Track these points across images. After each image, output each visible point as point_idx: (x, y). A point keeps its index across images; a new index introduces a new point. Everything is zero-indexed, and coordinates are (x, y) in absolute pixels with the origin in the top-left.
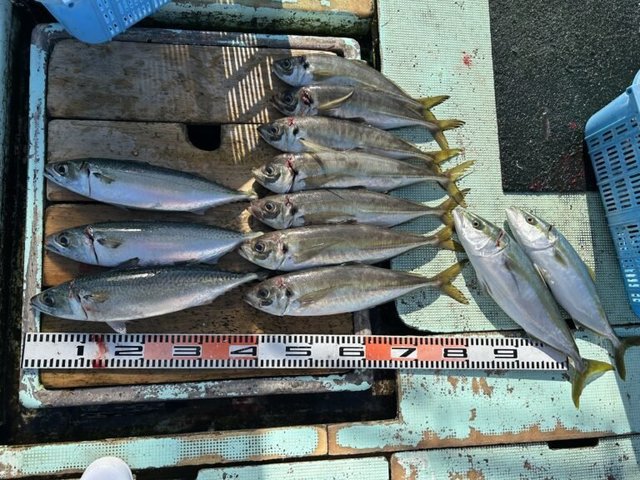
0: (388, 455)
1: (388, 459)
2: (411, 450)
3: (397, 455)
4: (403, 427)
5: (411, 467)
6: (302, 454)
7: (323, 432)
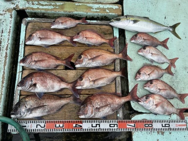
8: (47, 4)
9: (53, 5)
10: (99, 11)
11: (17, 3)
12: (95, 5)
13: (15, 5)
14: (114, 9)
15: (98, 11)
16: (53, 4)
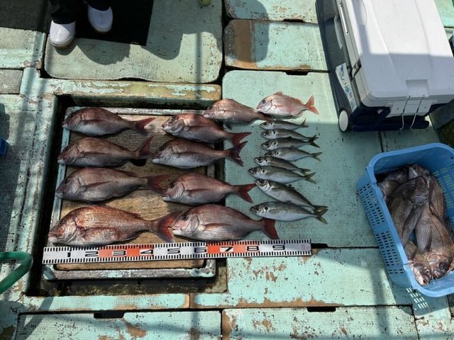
0: (221, 310)
1: (221, 312)
2: (233, 307)
3: (225, 310)
4: (229, 295)
5: (233, 317)
6: (176, 307)
7: (188, 297)
8: (105, 85)
9: (115, 88)
10: (184, 95)
11: (60, 85)
12: (179, 86)
13: (56, 88)
14: (208, 91)
15: (182, 95)
16: (114, 85)
